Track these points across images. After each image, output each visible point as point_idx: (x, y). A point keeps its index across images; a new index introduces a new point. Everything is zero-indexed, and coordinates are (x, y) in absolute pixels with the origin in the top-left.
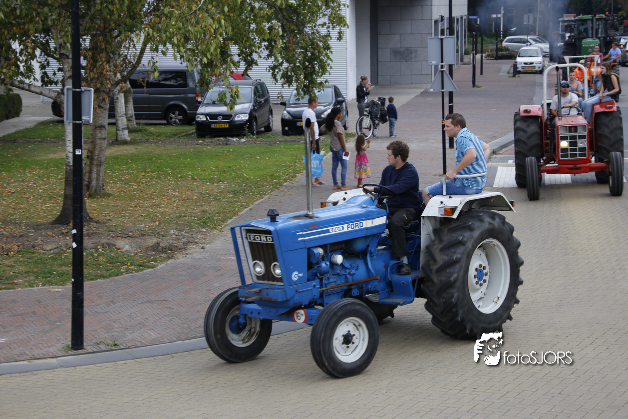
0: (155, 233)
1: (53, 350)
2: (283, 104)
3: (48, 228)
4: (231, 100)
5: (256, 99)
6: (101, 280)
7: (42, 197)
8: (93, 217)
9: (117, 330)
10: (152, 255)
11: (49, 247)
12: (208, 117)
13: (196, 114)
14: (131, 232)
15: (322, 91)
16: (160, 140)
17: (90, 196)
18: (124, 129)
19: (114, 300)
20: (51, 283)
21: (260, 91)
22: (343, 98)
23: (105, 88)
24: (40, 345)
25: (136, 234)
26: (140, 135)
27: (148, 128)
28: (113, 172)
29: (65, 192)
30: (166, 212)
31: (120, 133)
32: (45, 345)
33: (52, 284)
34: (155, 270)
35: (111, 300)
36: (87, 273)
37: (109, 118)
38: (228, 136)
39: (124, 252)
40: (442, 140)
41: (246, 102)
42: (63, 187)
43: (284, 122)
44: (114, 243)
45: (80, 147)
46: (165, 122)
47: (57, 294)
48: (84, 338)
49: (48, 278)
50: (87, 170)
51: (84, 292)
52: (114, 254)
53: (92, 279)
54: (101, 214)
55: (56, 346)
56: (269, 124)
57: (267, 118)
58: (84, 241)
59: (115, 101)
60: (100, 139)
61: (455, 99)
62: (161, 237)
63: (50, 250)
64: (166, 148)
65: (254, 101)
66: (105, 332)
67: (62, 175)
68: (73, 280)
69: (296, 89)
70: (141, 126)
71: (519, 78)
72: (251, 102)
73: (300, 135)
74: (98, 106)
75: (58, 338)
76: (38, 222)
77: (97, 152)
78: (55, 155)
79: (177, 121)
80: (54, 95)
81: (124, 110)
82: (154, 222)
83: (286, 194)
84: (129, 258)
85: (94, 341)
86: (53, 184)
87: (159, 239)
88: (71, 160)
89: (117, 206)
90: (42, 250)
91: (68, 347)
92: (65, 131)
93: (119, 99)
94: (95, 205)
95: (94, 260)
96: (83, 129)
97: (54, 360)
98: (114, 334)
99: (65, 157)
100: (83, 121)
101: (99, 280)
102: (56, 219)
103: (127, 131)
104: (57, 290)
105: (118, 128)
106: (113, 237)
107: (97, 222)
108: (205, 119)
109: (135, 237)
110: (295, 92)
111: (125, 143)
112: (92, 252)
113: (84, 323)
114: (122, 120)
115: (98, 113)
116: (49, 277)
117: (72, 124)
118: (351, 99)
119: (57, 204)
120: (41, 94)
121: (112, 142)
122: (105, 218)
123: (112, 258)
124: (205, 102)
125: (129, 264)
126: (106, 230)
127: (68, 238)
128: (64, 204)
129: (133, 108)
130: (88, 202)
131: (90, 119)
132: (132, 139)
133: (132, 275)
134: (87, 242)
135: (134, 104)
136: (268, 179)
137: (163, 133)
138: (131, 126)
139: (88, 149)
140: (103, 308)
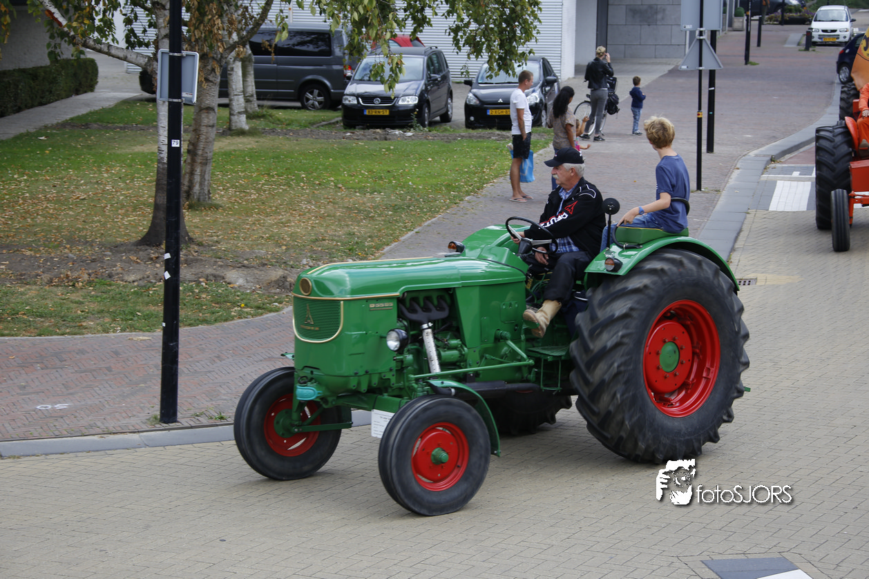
0: (281, 263)
1: (134, 422)
2: (469, 83)
3: (130, 251)
4: (391, 76)
5: (429, 75)
6: (203, 326)
7: (123, 206)
8: (194, 237)
9: (224, 397)
10: (275, 293)
11: (132, 278)
12: (360, 100)
13: (343, 94)
14: (247, 260)
15: (524, 65)
16: (291, 131)
17: (191, 207)
18: (240, 113)
19: (220, 354)
20: (133, 328)
21: (436, 63)
22: (555, 76)
23: (216, 53)
24: (117, 414)
25: (255, 263)
26: (263, 123)
27: (274, 112)
28: (224, 174)
29: (155, 201)
30: (297, 232)
31: (235, 118)
32: (124, 415)
33: (135, 329)
34: (279, 315)
35: (216, 355)
36: (183, 316)
37: (219, 97)
38: (388, 127)
39: (236, 288)
40: (696, 141)
41: (415, 78)
42: (154, 194)
43: (469, 109)
44: (223, 275)
45: (178, 137)
46: (298, 104)
47: (141, 344)
48: (179, 407)
49: (130, 321)
50: (188, 171)
51: (180, 342)
52: (223, 291)
53: (190, 325)
54: (206, 233)
55: (138, 417)
56: (448, 111)
57: (444, 103)
58: (181, 271)
59: (229, 72)
60: (206, 126)
61: (717, 81)
62: (289, 269)
63: (134, 282)
64: (299, 142)
65: (427, 78)
66: (208, 399)
67: (151, 176)
68: (164, 324)
69: (488, 62)
70: (265, 109)
71: (813, 53)
72: (422, 79)
73: (490, 128)
74: (205, 80)
75: (142, 405)
76: (117, 241)
77: (201, 145)
78: (142, 147)
79: (316, 103)
80: (143, 61)
81: (242, 86)
82: (280, 247)
83: (468, 212)
84: (243, 296)
85: (192, 412)
86: (140, 189)
87: (286, 272)
88: (165, 155)
89: (228, 222)
90: (122, 281)
91: (156, 418)
92: (158, 114)
93: (235, 69)
94: (196, 221)
95: (194, 297)
96: (182, 112)
97: (136, 436)
98: (220, 402)
99: (157, 151)
100: (184, 99)
101: (200, 326)
102: (142, 239)
103: (245, 116)
104: (141, 338)
105: (232, 112)
106: (221, 266)
107: (200, 244)
108: (355, 102)
109: (253, 267)
110: (486, 66)
111: (242, 133)
112: (192, 286)
113: (179, 386)
114: (238, 101)
115: (204, 89)
116: (131, 319)
117: (167, 103)
118: (566, 79)
119: (145, 216)
120: (125, 59)
121: (224, 131)
122: (210, 238)
123: (220, 296)
124: (356, 78)
125: (243, 305)
126: (211, 257)
127: (158, 265)
128: (154, 217)
129: (254, 84)
130: (188, 215)
131: (193, 97)
132: (250, 128)
133: (247, 321)
134: (185, 273)
135: (255, 78)
136: (443, 190)
137: (296, 120)
138: (251, 109)
139: (189, 141)
140: (205, 366)
